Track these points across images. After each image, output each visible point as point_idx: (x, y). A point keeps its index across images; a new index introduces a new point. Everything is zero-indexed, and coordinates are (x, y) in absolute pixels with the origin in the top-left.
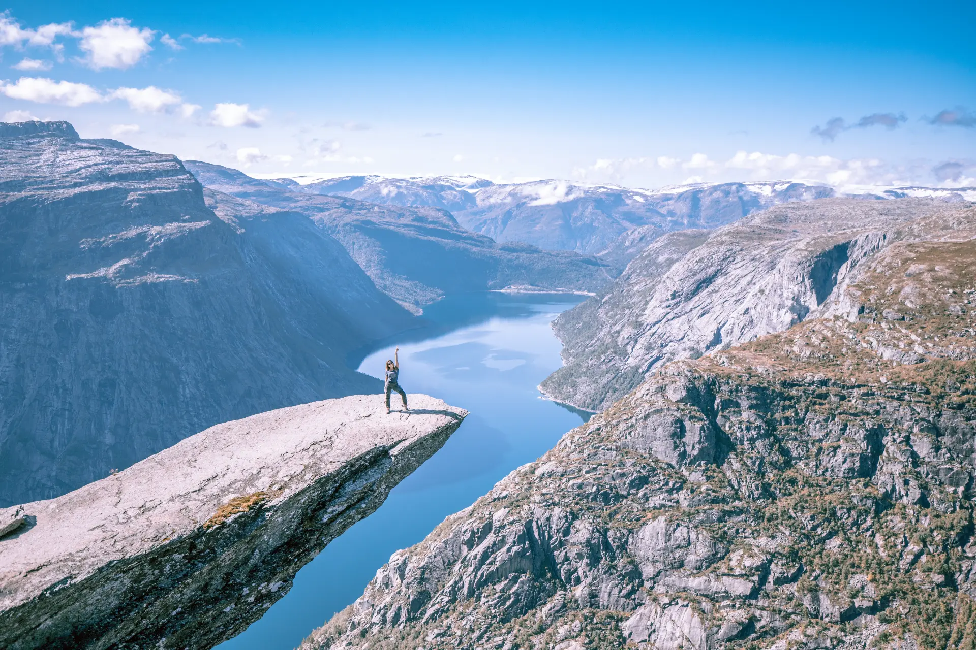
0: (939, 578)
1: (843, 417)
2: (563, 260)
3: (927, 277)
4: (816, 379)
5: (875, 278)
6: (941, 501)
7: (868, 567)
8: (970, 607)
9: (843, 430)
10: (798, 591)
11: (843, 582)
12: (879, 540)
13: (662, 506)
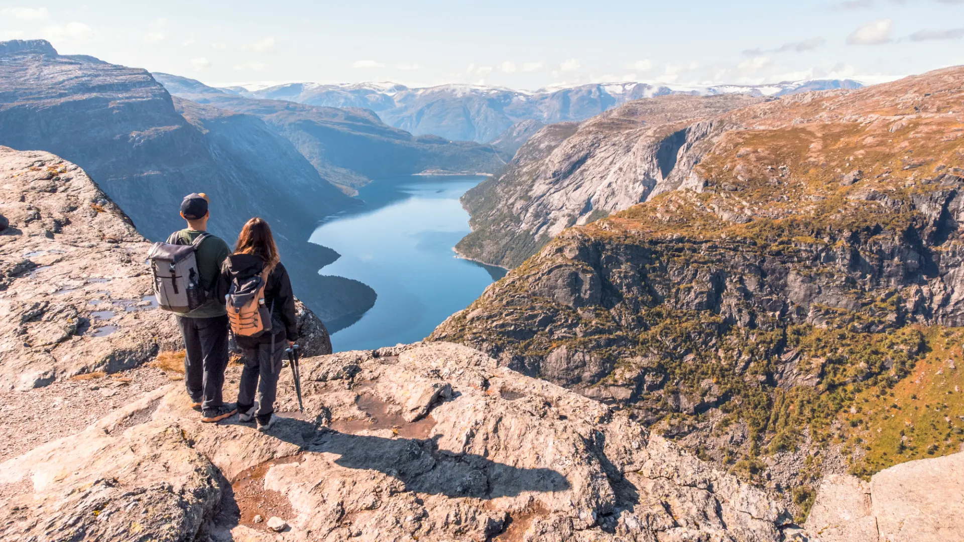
0: (762, 378)
1: (695, 265)
2: (467, 149)
3: (752, 157)
4: (674, 237)
5: (715, 159)
6: (763, 323)
7: (713, 374)
8: (784, 396)
9: (695, 275)
10: (665, 394)
11: (695, 386)
12: (721, 353)
13: (563, 337)
